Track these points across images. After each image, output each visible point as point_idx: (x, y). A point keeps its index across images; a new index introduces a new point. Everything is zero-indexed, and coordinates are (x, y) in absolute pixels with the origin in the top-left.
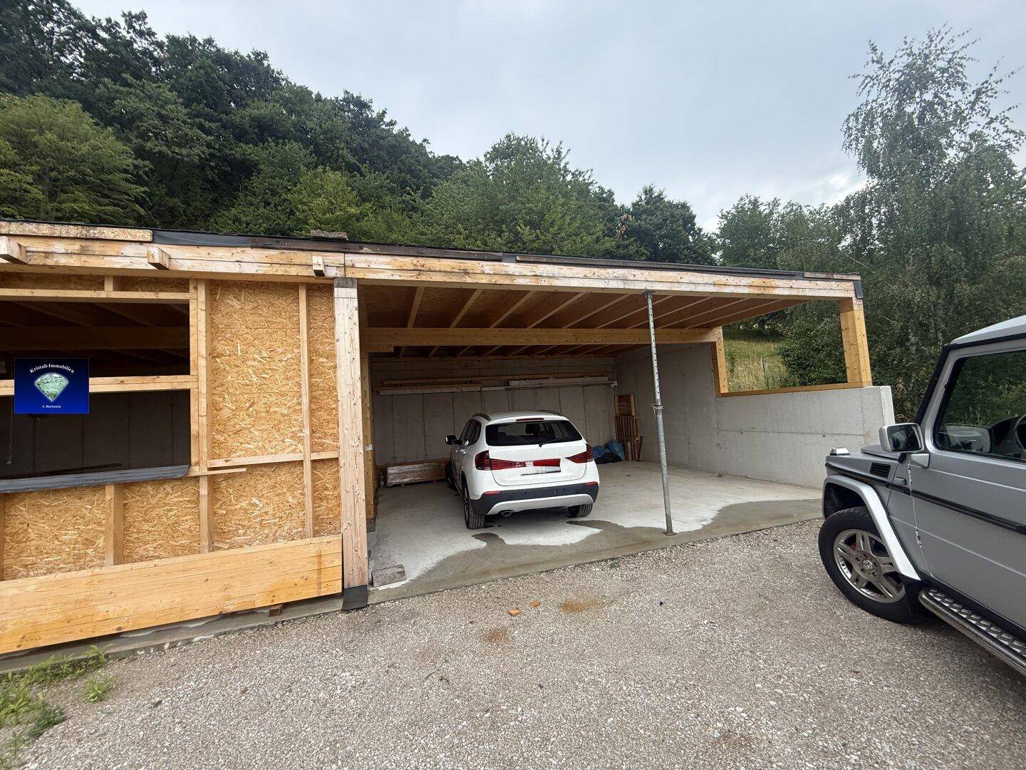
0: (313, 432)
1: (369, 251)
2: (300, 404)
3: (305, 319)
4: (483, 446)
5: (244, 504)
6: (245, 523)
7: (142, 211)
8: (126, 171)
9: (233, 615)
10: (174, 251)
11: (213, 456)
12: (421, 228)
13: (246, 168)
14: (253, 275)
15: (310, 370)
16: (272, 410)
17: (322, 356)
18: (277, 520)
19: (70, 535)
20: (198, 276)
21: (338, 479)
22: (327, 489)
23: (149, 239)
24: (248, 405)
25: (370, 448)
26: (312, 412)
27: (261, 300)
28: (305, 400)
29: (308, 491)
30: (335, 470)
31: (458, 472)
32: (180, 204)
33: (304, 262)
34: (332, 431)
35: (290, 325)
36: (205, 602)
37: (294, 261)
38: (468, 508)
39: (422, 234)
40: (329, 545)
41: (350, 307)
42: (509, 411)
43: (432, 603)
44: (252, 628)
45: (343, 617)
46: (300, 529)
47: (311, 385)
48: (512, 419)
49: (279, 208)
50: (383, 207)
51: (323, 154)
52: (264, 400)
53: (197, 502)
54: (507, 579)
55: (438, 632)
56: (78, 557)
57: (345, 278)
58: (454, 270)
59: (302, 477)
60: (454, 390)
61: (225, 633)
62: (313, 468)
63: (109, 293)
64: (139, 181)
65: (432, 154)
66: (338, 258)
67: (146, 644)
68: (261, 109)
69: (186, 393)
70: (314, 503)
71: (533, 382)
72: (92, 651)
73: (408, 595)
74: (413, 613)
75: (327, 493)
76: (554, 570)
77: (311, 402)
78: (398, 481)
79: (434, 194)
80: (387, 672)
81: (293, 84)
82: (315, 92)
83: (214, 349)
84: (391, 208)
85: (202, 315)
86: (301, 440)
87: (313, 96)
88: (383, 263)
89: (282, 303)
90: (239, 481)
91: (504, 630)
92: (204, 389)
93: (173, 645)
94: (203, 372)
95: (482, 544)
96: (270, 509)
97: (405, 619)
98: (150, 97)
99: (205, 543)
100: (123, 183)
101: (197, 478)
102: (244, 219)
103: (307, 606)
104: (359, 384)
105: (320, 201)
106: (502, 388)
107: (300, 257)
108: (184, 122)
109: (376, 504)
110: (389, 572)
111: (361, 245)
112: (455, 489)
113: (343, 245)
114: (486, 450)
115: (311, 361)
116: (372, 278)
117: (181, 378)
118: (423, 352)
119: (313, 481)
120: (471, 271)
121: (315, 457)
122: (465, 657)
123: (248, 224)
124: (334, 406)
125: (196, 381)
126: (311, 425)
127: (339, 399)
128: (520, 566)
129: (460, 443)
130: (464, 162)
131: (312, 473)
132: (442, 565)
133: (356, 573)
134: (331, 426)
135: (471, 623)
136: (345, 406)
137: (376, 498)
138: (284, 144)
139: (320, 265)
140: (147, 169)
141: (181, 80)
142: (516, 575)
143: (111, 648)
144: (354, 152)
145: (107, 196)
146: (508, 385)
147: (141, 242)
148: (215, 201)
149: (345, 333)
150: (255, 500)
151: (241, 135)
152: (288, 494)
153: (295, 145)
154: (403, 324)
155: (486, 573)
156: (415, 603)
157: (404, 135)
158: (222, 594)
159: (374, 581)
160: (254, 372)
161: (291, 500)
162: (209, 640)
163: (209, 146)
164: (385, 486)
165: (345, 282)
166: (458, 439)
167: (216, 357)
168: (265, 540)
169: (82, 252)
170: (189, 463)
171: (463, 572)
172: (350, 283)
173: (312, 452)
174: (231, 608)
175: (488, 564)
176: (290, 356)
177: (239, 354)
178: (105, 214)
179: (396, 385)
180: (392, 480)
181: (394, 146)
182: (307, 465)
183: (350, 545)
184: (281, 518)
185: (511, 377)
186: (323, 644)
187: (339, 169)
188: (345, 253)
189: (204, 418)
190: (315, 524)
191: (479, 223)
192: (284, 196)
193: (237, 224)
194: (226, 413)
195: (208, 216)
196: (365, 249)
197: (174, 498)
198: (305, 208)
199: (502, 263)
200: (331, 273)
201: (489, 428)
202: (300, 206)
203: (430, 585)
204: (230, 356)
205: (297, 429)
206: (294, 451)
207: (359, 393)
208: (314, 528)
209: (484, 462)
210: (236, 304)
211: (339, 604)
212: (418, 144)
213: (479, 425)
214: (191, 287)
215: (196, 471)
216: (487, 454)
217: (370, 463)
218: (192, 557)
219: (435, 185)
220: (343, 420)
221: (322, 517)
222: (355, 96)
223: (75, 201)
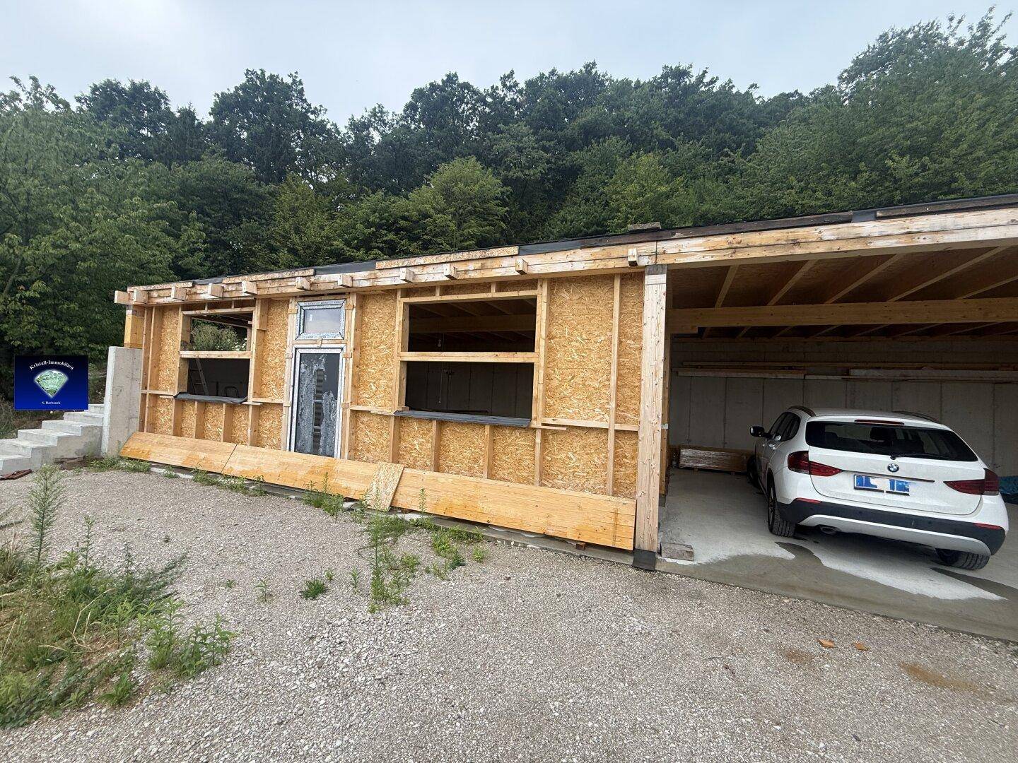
0: (618, 405)
1: (682, 236)
2: (608, 380)
3: (618, 306)
4: (801, 444)
5: (563, 456)
6: (563, 470)
7: (504, 226)
8: (497, 198)
9: (552, 538)
10: (530, 259)
11: (546, 415)
12: (739, 191)
13: (574, 172)
14: (580, 271)
15: (619, 350)
16: (587, 383)
17: (630, 339)
18: (585, 474)
19: (467, 454)
20: (543, 277)
21: (636, 450)
22: (626, 457)
23: (516, 252)
24: (570, 377)
25: (666, 427)
26: (618, 387)
27: (584, 291)
28: (613, 377)
29: (611, 456)
30: (634, 442)
31: (763, 469)
32: (527, 215)
33: (621, 254)
34: (634, 407)
35: (605, 312)
36: (535, 523)
37: (613, 256)
38: (773, 511)
39: (739, 198)
40: (625, 507)
41: (659, 292)
42: (846, 407)
43: (721, 594)
44: (564, 553)
45: (633, 572)
46: (602, 486)
47: (619, 364)
48: (850, 418)
49: (597, 202)
50: (695, 178)
51: (638, 140)
52: (582, 375)
53: (534, 447)
54: (821, 604)
55: (726, 623)
56: (471, 468)
57: (656, 265)
58: (780, 242)
59: (607, 443)
60: (767, 376)
61: (546, 549)
62: (616, 437)
63: (493, 294)
64: (504, 204)
65: (761, 99)
66: (650, 247)
67: (501, 537)
68: (588, 116)
69: (532, 365)
70: (614, 467)
71: (892, 372)
72: (476, 530)
73: (694, 575)
74: (699, 595)
75: (626, 461)
76: (900, 620)
77: (618, 379)
78: (691, 464)
79: (760, 147)
80: (671, 634)
81: (615, 80)
82: (634, 80)
83: (550, 332)
84: (704, 176)
85: (544, 306)
86: (607, 411)
87: (633, 85)
88: (696, 246)
89: (601, 293)
90: (560, 438)
91: (811, 657)
92: (542, 363)
93: (516, 545)
94: (542, 350)
95: (790, 556)
96: (581, 464)
97: (691, 597)
98: (512, 136)
99: (537, 479)
100: (495, 208)
101: (534, 429)
102: (569, 218)
103: (604, 552)
104: (661, 366)
105: (634, 187)
106: (839, 378)
107: (617, 251)
108: (533, 148)
109: (667, 482)
110: (678, 548)
111: (673, 231)
112: (758, 487)
113: (655, 234)
114: (807, 450)
115: (620, 343)
116: (681, 262)
117: (529, 354)
118: (731, 333)
119: (615, 448)
120: (804, 240)
121: (618, 427)
122: (755, 660)
123: (572, 222)
124: (637, 384)
125: (537, 358)
126: (617, 400)
127: (643, 378)
128: (843, 597)
129: (769, 436)
130: (806, 94)
131: (615, 441)
132: (736, 560)
133: (646, 538)
134: (633, 402)
135: (767, 631)
136: (647, 386)
137: (667, 476)
138: (604, 142)
139: (634, 256)
140: (508, 193)
141: (533, 114)
142: (833, 603)
143: (484, 532)
144: (668, 127)
145: (486, 220)
146: (848, 375)
147: (512, 256)
148: (550, 207)
149: (653, 317)
150: (570, 454)
151: (571, 145)
152: (595, 455)
153: (614, 139)
154: (711, 303)
155: (793, 588)
156: (702, 586)
157: (726, 90)
158: (545, 520)
159: (663, 552)
160: (576, 351)
161: (596, 460)
162: (537, 550)
163: (548, 162)
164: (678, 466)
165: (655, 269)
166: (767, 431)
167: (551, 339)
168: (575, 488)
169: (482, 268)
170: (530, 416)
171: (761, 576)
172: (660, 270)
173: (616, 423)
174: (551, 533)
175: (794, 579)
176: (603, 338)
177: (567, 336)
178: (485, 232)
179: (697, 367)
180: (685, 462)
181: (713, 106)
182: (611, 434)
183: (643, 512)
184: (588, 473)
185: (854, 365)
186: (616, 587)
187: (652, 150)
188: (657, 241)
189: (542, 385)
190: (614, 486)
191: (822, 169)
192: (602, 190)
193: (564, 223)
194: (555, 383)
195: (545, 220)
196: (678, 235)
197: (520, 442)
198: (619, 196)
199: (851, 224)
200: (644, 262)
201: (811, 426)
202: (614, 197)
203: (719, 574)
204: (560, 338)
205: (605, 401)
206: (601, 420)
207: (661, 374)
208: (613, 489)
209: (799, 462)
210: (566, 295)
211: (630, 560)
212: (743, 93)
213: (797, 420)
214: (539, 286)
215: (535, 424)
216: (805, 455)
217: (665, 441)
218: (529, 486)
219: (761, 136)
220: (644, 399)
221: (620, 481)
222: (673, 68)
223: (470, 227)
